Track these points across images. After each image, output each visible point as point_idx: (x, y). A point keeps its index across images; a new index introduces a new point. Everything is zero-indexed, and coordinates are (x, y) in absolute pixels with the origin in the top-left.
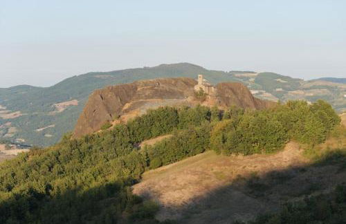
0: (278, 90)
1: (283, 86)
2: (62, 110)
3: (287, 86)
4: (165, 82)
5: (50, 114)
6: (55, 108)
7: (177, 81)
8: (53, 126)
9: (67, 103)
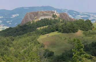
0: (73, 15)
1: (75, 14)
2: (14, 17)
3: (76, 14)
4: (46, 12)
5: (11, 17)
6: (12, 16)
7: (49, 12)
8: (12, 21)
9: (16, 15)
